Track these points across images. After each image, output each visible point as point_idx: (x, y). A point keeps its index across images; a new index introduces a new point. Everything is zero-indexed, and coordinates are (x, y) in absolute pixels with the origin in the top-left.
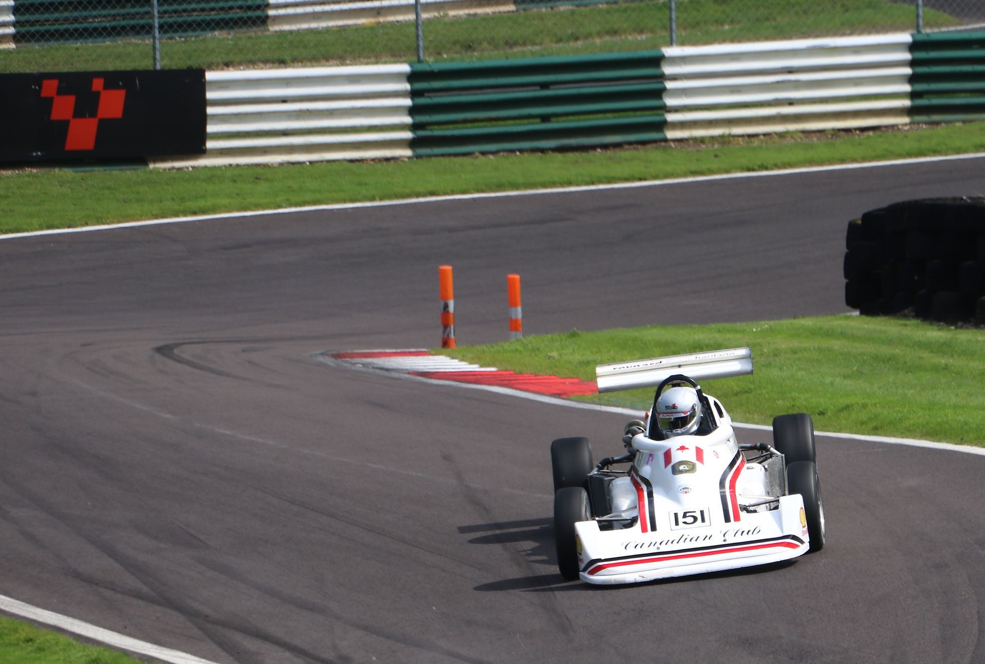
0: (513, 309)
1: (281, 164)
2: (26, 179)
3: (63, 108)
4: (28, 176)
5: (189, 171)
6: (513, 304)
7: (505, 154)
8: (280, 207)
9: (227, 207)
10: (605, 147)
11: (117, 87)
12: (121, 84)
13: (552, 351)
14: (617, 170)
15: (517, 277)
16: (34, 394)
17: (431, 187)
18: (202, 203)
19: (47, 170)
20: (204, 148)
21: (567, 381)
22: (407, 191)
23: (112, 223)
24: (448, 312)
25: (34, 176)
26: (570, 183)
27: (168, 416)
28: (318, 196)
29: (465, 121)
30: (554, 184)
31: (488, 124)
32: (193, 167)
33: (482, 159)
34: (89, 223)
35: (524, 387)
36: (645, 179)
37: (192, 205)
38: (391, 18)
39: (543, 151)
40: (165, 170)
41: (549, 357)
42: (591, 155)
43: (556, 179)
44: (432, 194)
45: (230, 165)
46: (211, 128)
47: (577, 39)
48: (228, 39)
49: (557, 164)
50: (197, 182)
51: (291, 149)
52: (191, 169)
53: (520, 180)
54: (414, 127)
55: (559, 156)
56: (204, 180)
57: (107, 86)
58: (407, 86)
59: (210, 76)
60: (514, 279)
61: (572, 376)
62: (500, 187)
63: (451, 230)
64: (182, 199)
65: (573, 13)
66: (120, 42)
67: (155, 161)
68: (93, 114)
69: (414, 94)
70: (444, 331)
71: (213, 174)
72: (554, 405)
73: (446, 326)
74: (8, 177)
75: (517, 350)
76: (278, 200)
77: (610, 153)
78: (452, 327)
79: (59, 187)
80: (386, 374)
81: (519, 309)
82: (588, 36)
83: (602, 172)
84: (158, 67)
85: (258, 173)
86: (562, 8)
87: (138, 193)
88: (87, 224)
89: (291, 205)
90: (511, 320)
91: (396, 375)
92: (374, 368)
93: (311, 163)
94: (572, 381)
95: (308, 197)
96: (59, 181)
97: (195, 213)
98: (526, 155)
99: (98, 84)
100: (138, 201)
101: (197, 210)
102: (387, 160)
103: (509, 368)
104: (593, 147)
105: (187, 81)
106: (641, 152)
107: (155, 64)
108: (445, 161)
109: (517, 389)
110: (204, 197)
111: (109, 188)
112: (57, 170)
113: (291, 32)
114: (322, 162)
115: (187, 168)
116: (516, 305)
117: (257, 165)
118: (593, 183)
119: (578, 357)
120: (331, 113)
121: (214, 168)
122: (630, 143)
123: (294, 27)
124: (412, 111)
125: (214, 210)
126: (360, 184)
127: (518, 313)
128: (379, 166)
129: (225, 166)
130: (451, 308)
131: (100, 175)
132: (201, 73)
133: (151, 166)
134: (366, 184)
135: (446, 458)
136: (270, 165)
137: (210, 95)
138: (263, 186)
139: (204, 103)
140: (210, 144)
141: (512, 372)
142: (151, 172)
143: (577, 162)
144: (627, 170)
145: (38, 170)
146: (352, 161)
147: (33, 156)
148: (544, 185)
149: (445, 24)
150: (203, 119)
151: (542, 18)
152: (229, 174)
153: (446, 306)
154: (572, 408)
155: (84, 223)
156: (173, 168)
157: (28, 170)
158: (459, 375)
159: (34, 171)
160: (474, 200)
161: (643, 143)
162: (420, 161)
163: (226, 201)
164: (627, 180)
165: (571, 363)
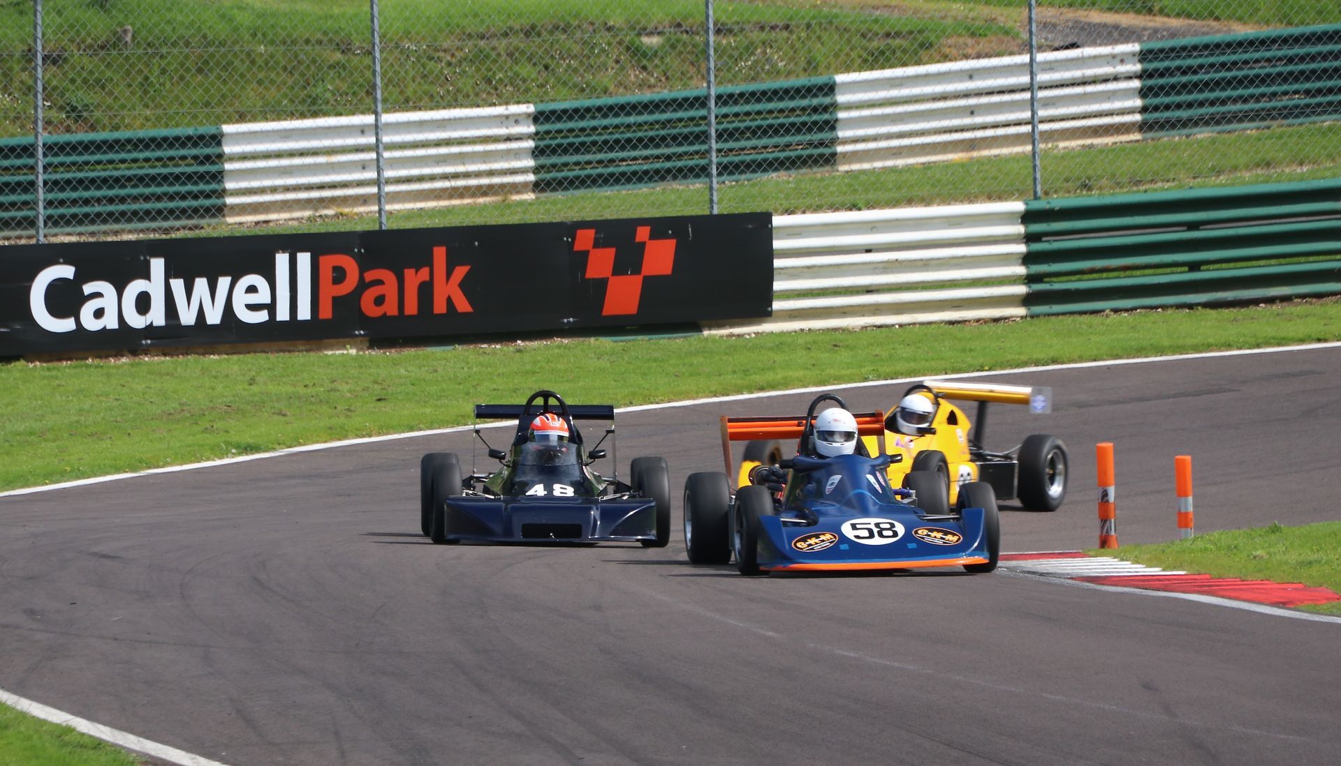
0: (1183, 499)
1: (864, 328)
2: (557, 351)
3: (600, 263)
4: (559, 347)
5: (751, 338)
6: (1182, 493)
7: (1143, 311)
8: (866, 380)
9: (801, 381)
10: (1270, 300)
11: (666, 237)
12: (670, 232)
13: (1256, 549)
14: (1290, 329)
15: (1188, 458)
16: (598, 608)
17: (1052, 353)
18: (770, 376)
19: (581, 339)
20: (770, 309)
21: (1290, 587)
22: (1024, 358)
23: (662, 401)
24: (1107, 501)
25: (565, 347)
26: (1229, 346)
27: (771, 634)
28: (913, 365)
29: (1092, 271)
30: (1209, 347)
31: (1122, 274)
32: (757, 334)
33: (1114, 317)
34: (634, 402)
35: (1233, 594)
36: (1326, 340)
37: (758, 378)
38: (985, 153)
39: (1191, 306)
40: (722, 337)
41: (1255, 557)
42: (1252, 310)
43: (1211, 340)
44: (1054, 361)
45: (802, 330)
46: (778, 286)
47: (1219, 173)
48: (789, 183)
49: (1210, 324)
50: (763, 352)
51: (877, 309)
52: (753, 335)
53: (1166, 342)
54: (1030, 279)
55: (1213, 313)
56: (771, 349)
57: (653, 236)
58: (1020, 229)
59: (777, 221)
60: (1184, 461)
61: (1292, 581)
62: (1140, 351)
63: (1081, 405)
64: (746, 372)
65: (1213, 141)
66: (659, 187)
67: (710, 328)
68: (637, 271)
69: (1029, 238)
70: (1103, 527)
71: (781, 342)
72: (1280, 617)
73: (1104, 520)
74: (535, 350)
75: (1206, 549)
76: (863, 370)
77: (1276, 308)
78: (1113, 520)
79: (595, 360)
80: (1042, 579)
81: (1190, 499)
82: (1235, 168)
83: (1270, 331)
84: (716, 212)
85: (836, 340)
86: (1199, 136)
87: (691, 365)
88: (631, 404)
89: (879, 378)
90: (1180, 513)
91: (1057, 581)
92: (1024, 572)
93: (901, 326)
94: (1294, 586)
95: (900, 366)
96: (595, 353)
97: (762, 389)
98: (1170, 311)
99: (643, 233)
100: (691, 375)
101: (765, 385)
102: (996, 320)
103: (1203, 571)
104: (1255, 302)
105: (750, 226)
106: (1316, 307)
107: (712, 207)
108: (1069, 320)
109: (1223, 597)
110: (772, 369)
111: (655, 360)
112: (592, 340)
113: (863, 172)
114: (914, 324)
115: (749, 334)
116: (1186, 495)
117: (835, 330)
118: (1258, 346)
119: (1293, 557)
120: (925, 265)
121: (782, 334)
122: (1303, 296)
123: (866, 166)
124: (1027, 259)
125: (786, 384)
126: (964, 351)
127: (1189, 504)
128: (985, 328)
129: (795, 332)
130: (1111, 497)
131: (643, 345)
132: (767, 217)
133: (706, 333)
134: (971, 350)
135: (1148, 687)
136: (851, 329)
137: (777, 244)
138: (844, 356)
139: (770, 254)
140: (777, 305)
141: (1208, 576)
142: (706, 339)
143: (1235, 320)
144: (1300, 329)
145: (570, 340)
146: (952, 323)
147: (564, 323)
148: (1196, 349)
149: (1055, 157)
150: (768, 274)
151: (1175, 148)
152: (801, 341)
153: (1105, 494)
154: (1305, 621)
155: (628, 402)
156: (731, 335)
157: (558, 340)
158: (1139, 580)
159: (566, 341)
160: (1109, 367)
161: (1319, 296)
162: (1035, 321)
163: (800, 373)
164: (1302, 341)
165: (1286, 563)
